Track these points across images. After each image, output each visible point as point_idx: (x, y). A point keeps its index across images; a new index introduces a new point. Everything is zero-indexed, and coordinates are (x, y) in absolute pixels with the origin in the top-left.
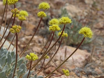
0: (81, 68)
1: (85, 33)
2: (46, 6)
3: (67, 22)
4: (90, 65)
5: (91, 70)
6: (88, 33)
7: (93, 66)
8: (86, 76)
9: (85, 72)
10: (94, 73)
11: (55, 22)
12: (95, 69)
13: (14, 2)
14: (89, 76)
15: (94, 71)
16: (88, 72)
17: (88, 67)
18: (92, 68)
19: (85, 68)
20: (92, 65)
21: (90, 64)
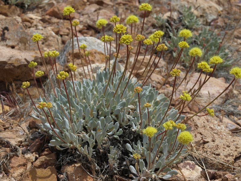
0: (219, 105)
1: (237, 74)
2: (188, 34)
3: (218, 63)
4: (231, 102)
5: (232, 109)
6: (239, 73)
7: (235, 104)
8: (227, 116)
9: (225, 112)
10: (236, 113)
11: (197, 52)
12: (238, 107)
13: (160, 36)
14: (229, 117)
15: (237, 110)
16: (229, 111)
17: (229, 104)
18: (234, 106)
19: (224, 106)
20: (234, 101)
21: (231, 100)
